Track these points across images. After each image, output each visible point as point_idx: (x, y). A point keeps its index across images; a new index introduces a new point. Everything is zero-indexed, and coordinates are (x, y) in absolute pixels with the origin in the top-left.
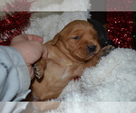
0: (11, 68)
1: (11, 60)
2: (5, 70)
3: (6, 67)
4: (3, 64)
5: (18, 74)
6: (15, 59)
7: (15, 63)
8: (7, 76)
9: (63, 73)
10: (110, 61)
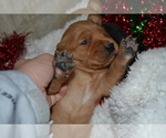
0: (18, 97)
1: (17, 87)
2: (9, 101)
3: (10, 97)
4: (5, 94)
5: (30, 104)
6: (22, 84)
7: (23, 90)
8: (15, 109)
9: (84, 95)
10: (143, 70)
